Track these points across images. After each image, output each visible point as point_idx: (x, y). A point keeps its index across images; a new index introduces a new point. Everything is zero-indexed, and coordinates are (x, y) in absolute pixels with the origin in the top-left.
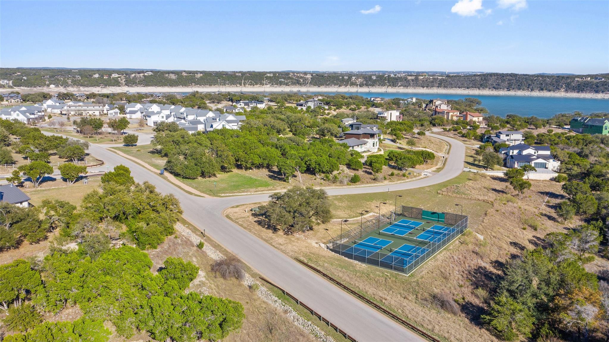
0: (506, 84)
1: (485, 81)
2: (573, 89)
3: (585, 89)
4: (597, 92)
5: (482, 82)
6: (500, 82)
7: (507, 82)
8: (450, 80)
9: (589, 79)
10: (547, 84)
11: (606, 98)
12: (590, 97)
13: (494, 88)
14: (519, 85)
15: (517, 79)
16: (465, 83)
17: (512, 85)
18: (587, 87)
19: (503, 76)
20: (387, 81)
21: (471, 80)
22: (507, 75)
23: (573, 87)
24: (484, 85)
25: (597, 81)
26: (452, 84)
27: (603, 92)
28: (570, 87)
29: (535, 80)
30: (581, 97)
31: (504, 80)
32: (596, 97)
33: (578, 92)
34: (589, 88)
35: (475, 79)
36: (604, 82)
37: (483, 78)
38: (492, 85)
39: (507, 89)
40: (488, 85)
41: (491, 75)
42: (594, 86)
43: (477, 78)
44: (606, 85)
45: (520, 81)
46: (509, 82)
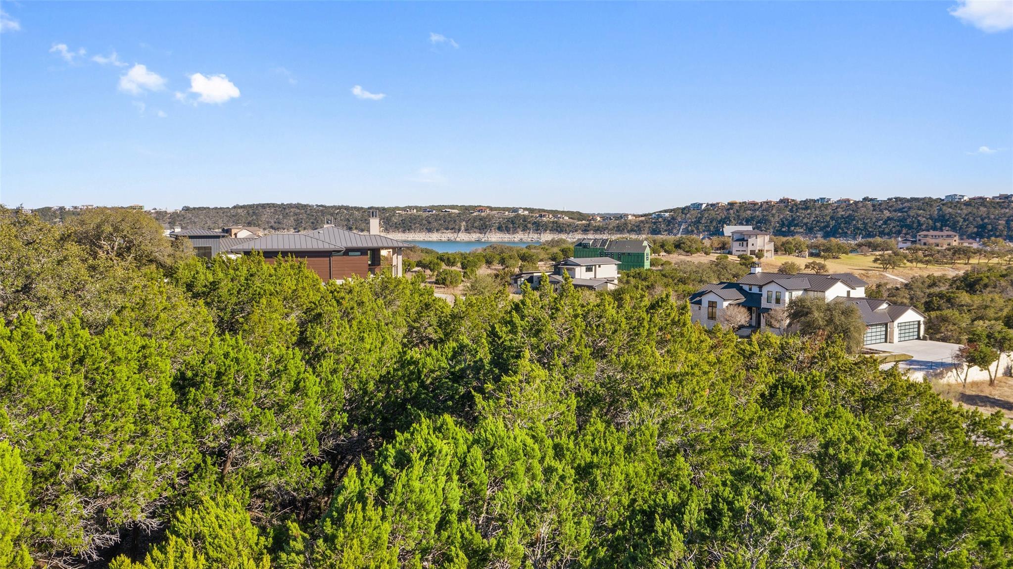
0: (291, 220)
1: (254, 217)
2: (396, 227)
3: (413, 227)
4: (430, 230)
5: (250, 219)
6: (281, 217)
7: (292, 218)
8: (190, 215)
9: (415, 211)
10: (356, 220)
11: (443, 239)
12: (421, 239)
13: (272, 227)
14: (313, 223)
15: (308, 212)
16: (220, 221)
17: (301, 222)
18: (415, 224)
19: (285, 209)
20: (58, 220)
21: (229, 214)
22: (290, 206)
23: (396, 223)
24: (255, 224)
25: (427, 214)
26: (195, 223)
27: (437, 230)
28: (390, 224)
29: (337, 214)
30: (409, 239)
31: (286, 216)
32: (431, 239)
33: (404, 232)
34: (417, 225)
35: (237, 214)
36: (437, 215)
37: (251, 212)
38: (268, 222)
39: (295, 229)
40: (260, 223)
41: (263, 206)
42: (424, 222)
43: (239, 211)
44: (440, 220)
45: (313, 216)
46: (296, 217)
